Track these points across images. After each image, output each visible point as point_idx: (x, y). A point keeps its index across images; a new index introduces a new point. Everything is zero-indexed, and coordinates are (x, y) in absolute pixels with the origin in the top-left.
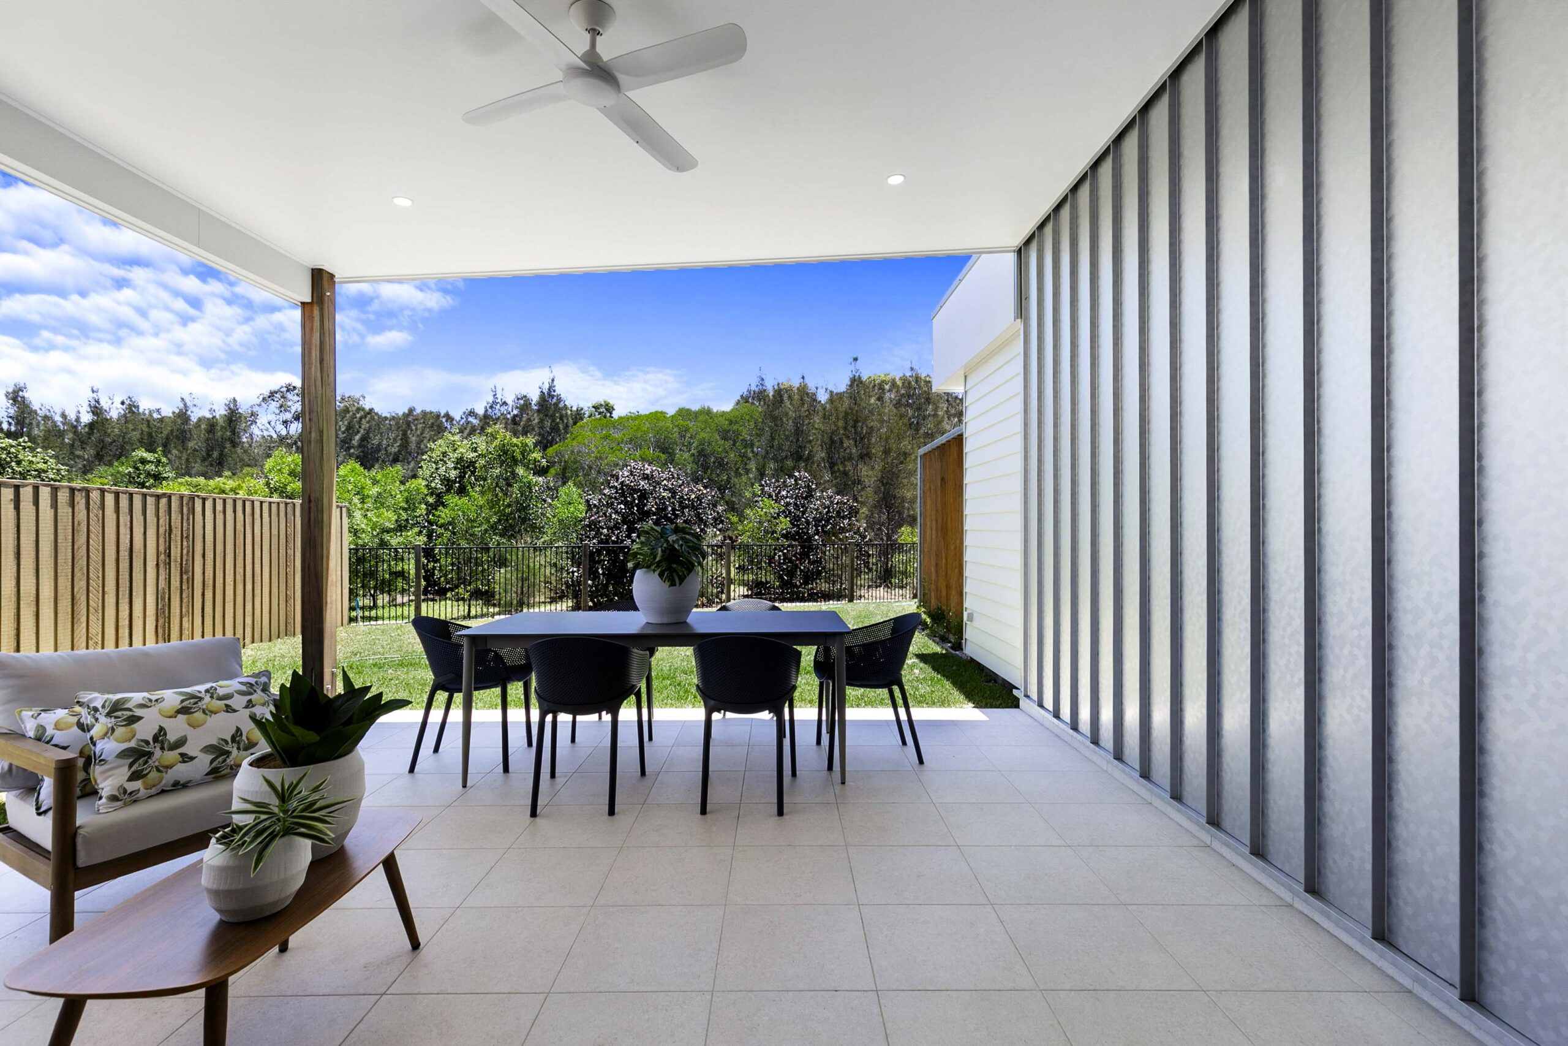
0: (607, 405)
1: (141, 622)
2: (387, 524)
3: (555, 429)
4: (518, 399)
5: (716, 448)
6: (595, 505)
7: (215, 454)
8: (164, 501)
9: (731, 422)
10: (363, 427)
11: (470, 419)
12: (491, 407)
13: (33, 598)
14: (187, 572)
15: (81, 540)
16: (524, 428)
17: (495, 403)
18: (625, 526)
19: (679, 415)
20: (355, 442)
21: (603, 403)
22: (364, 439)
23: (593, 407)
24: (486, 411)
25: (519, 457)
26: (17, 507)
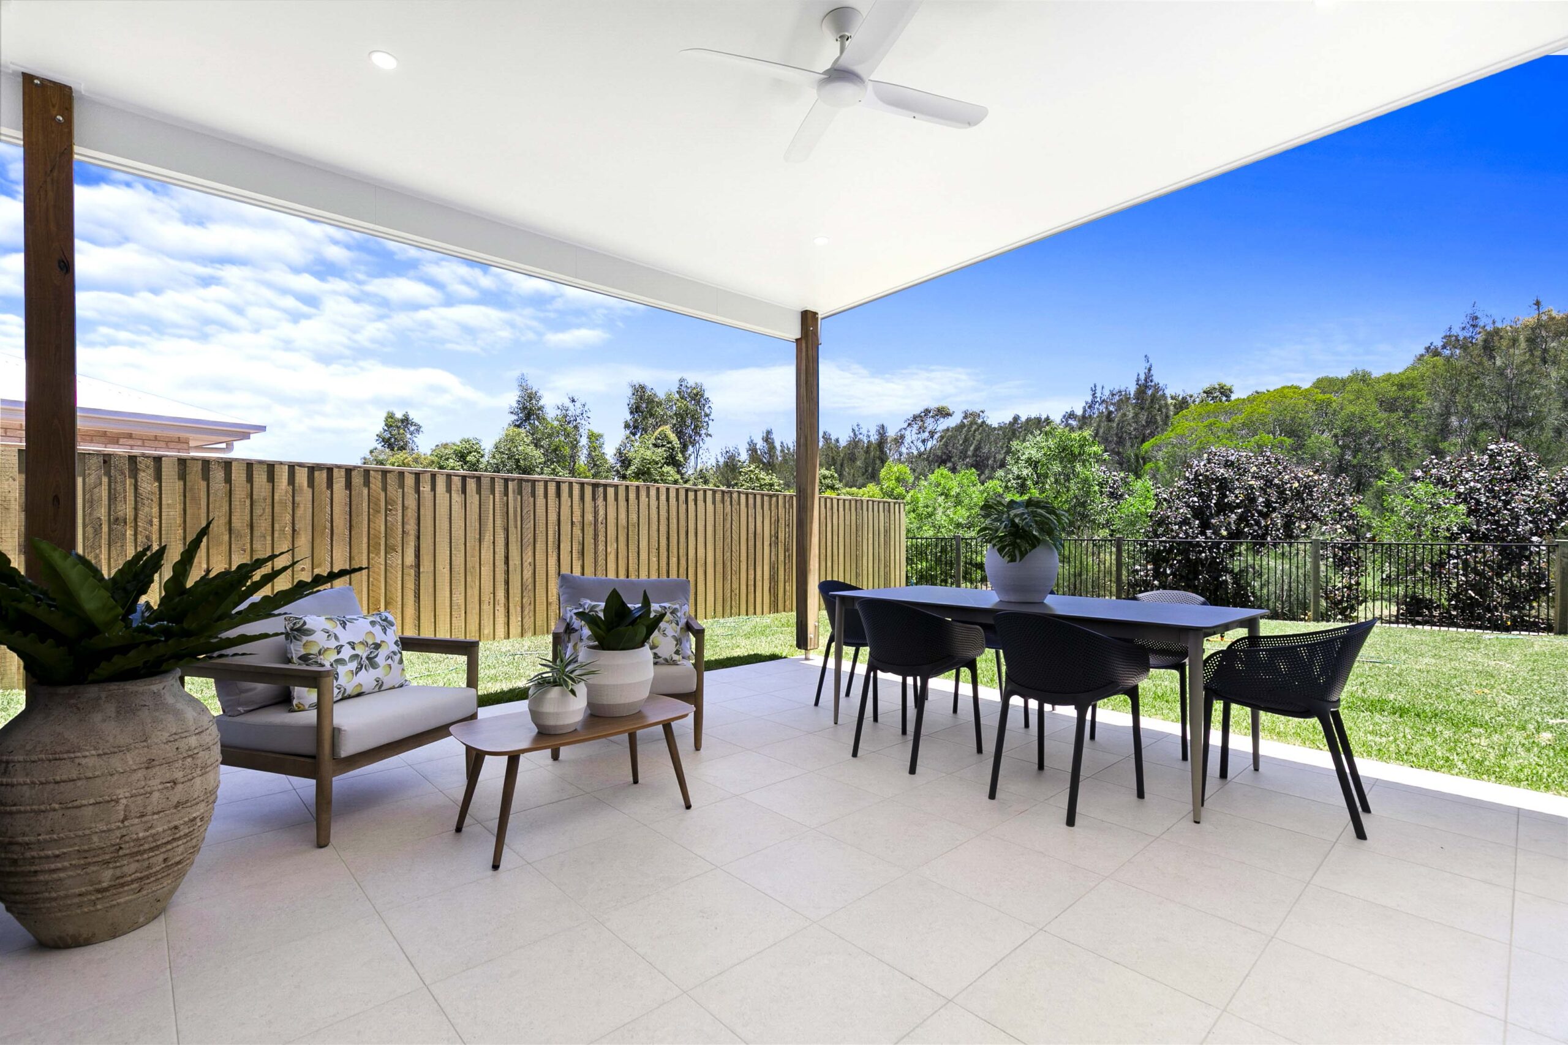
0: (1222, 388)
1: (761, 584)
2: (961, 520)
3: (1151, 421)
4: (1113, 395)
5: (1374, 424)
6: (1165, 499)
7: (870, 469)
8: (774, 499)
9: (1401, 387)
10: (976, 438)
11: (1070, 421)
12: (1090, 407)
13: (703, 562)
14: (788, 550)
15: (728, 525)
16: (1118, 424)
17: (1094, 402)
18: (1197, 522)
19: (1316, 388)
20: (970, 453)
21: (1217, 386)
22: (978, 448)
23: (1204, 392)
24: (1085, 411)
25: (1077, 451)
26: (696, 504)
